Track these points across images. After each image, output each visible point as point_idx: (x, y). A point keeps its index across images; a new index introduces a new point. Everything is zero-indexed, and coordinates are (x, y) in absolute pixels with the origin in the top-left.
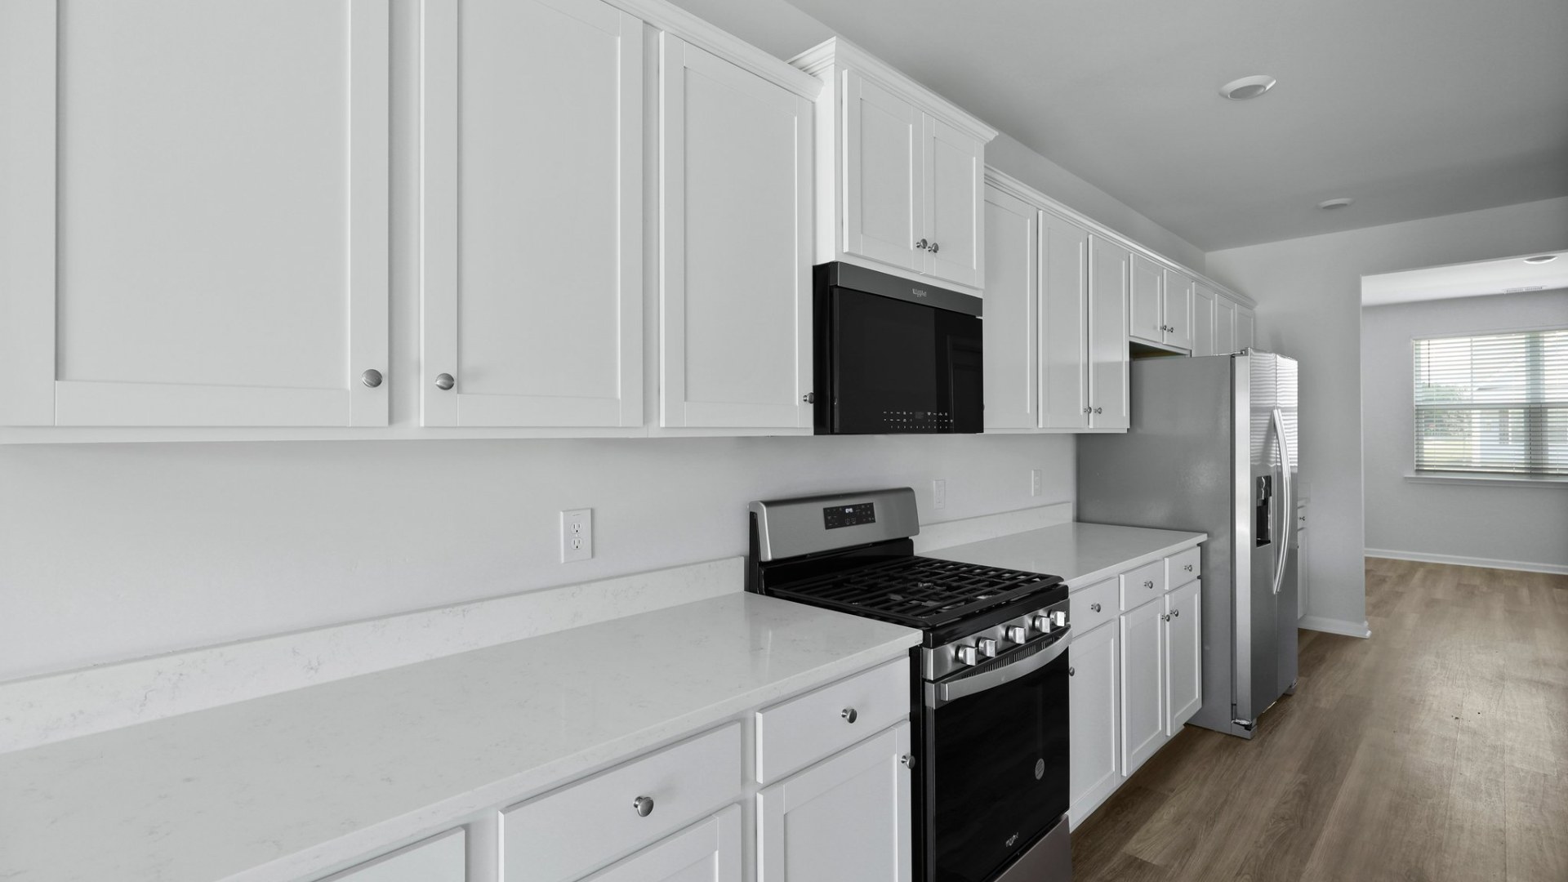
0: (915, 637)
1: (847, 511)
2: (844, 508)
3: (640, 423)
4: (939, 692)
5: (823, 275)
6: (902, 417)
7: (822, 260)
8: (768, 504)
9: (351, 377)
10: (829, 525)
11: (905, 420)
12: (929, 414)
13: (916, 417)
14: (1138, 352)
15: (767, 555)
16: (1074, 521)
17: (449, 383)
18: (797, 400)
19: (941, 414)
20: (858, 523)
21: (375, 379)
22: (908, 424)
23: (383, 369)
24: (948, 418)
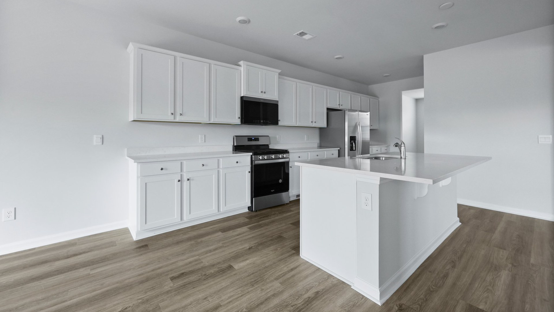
0: (251, 154)
1: (253, 139)
2: (252, 138)
3: (208, 121)
4: (255, 162)
5: (242, 98)
7: (242, 95)
8: (236, 136)
9: (170, 114)
10: (248, 140)
11: (258, 122)
13: (261, 122)
14: (329, 110)
15: (235, 144)
16: (318, 147)
17: (181, 114)
18: (237, 118)
19: (267, 121)
20: (255, 141)
21: (172, 114)
23: (173, 113)
24: (269, 122)
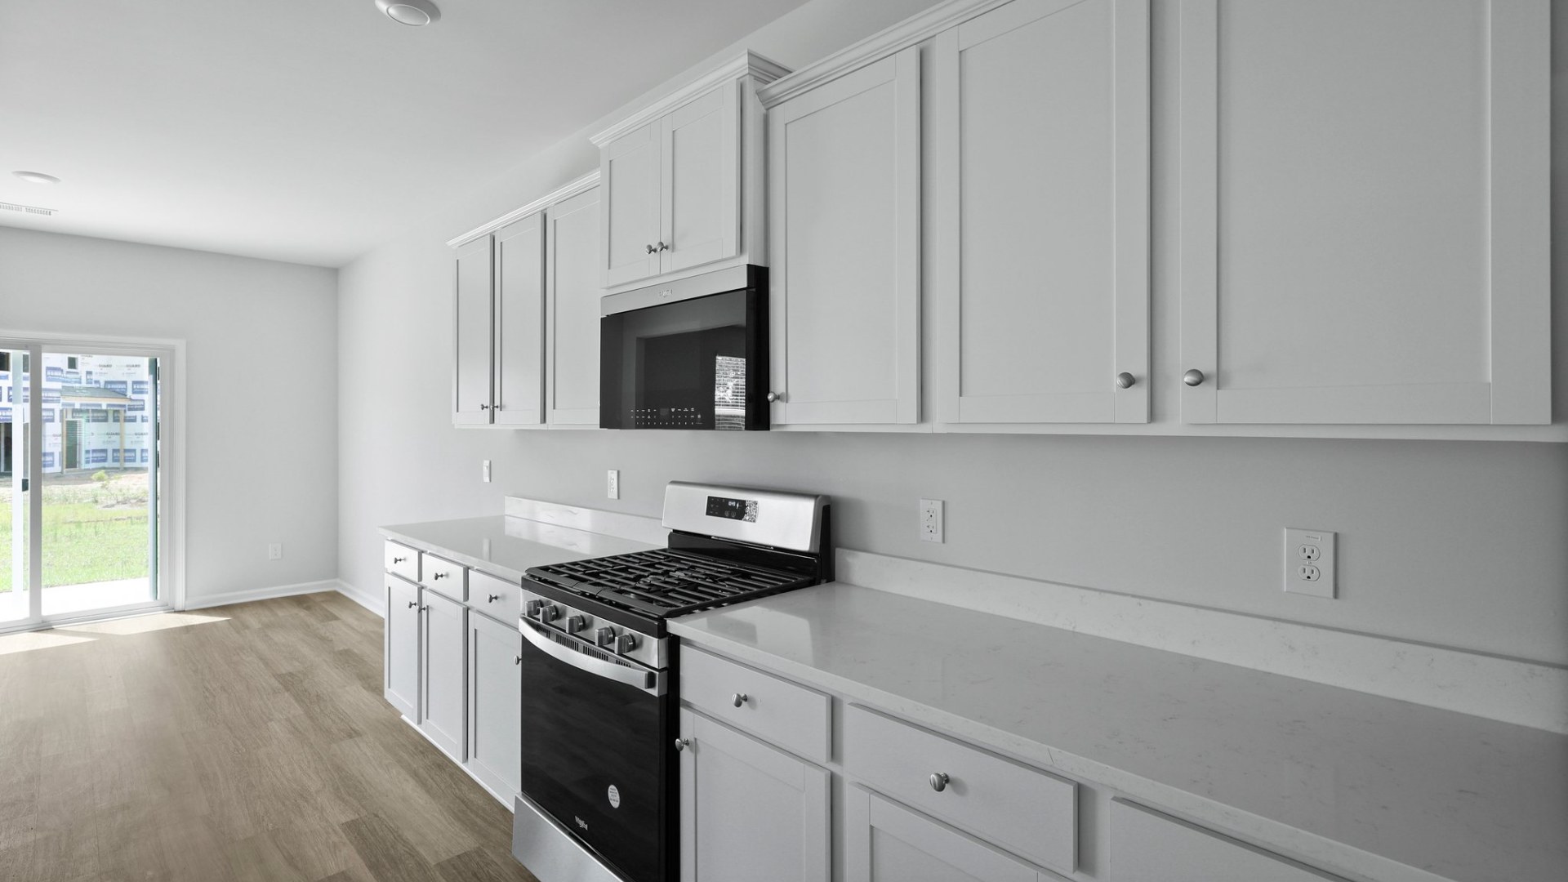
1: (730, 504)
2: (727, 500)
6: (646, 414)
10: (710, 512)
11: (649, 417)
12: (673, 410)
13: (661, 414)
19: (686, 410)
22: (652, 421)
23: (488, 404)
24: (695, 414)
